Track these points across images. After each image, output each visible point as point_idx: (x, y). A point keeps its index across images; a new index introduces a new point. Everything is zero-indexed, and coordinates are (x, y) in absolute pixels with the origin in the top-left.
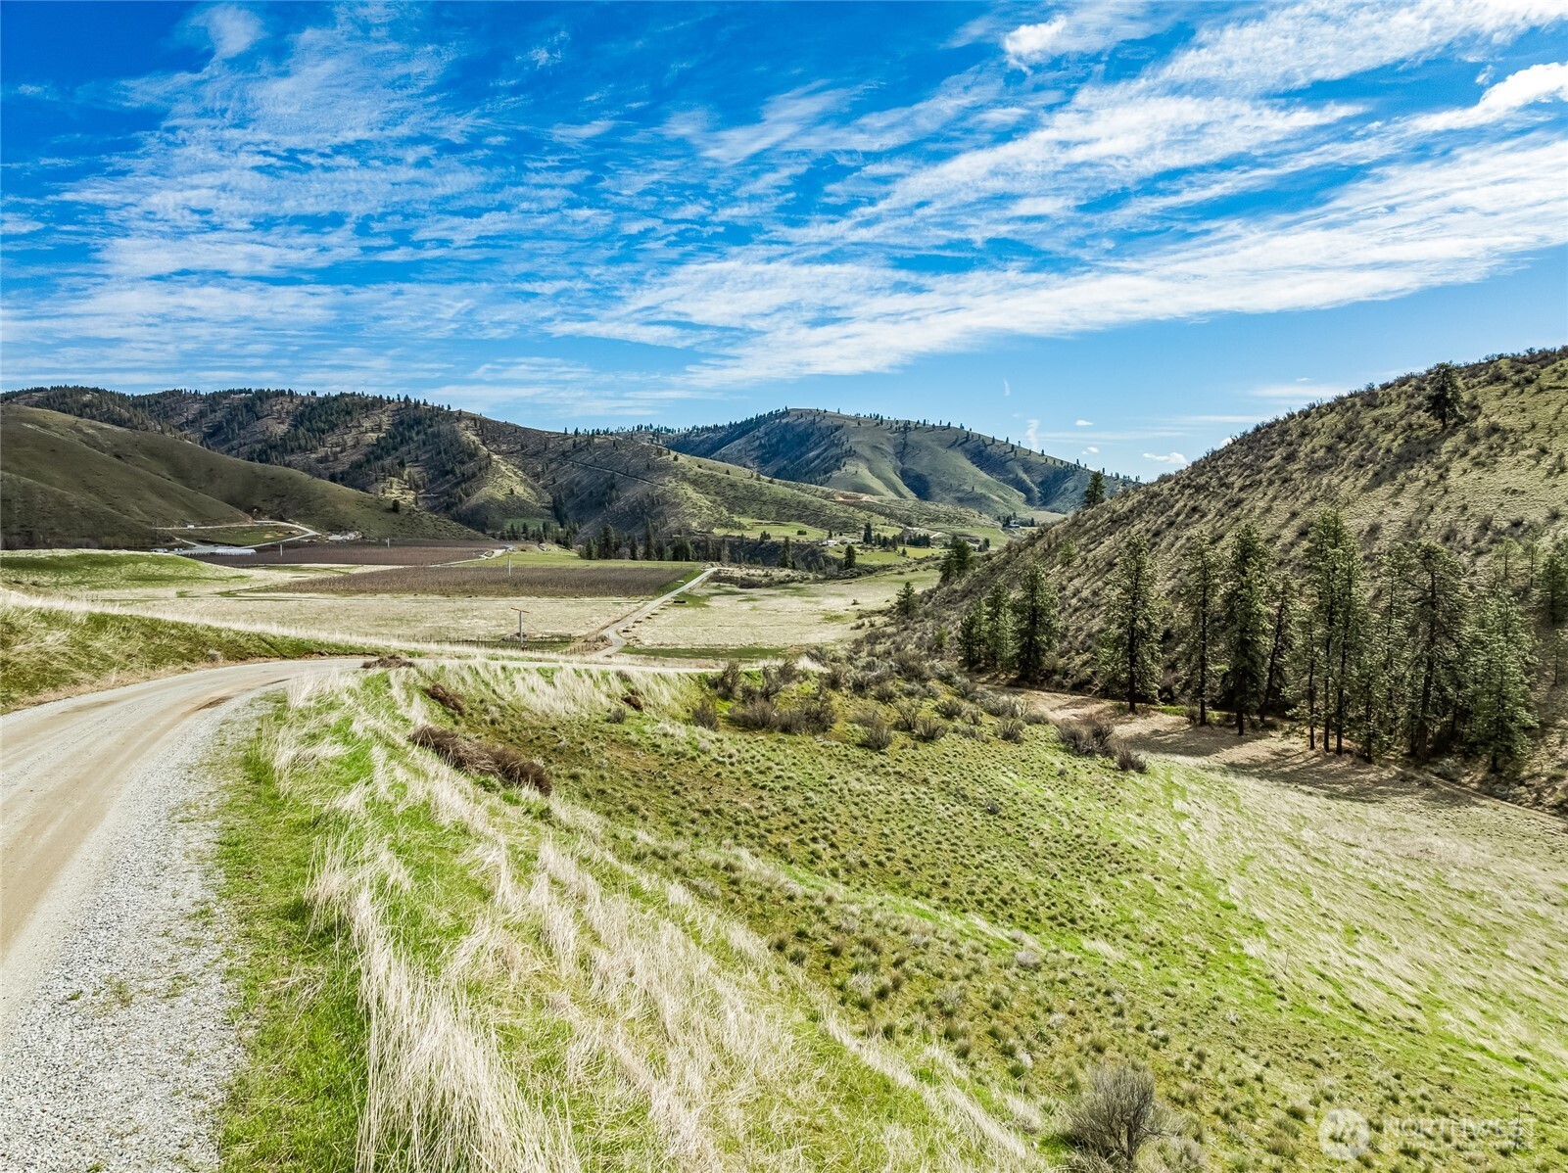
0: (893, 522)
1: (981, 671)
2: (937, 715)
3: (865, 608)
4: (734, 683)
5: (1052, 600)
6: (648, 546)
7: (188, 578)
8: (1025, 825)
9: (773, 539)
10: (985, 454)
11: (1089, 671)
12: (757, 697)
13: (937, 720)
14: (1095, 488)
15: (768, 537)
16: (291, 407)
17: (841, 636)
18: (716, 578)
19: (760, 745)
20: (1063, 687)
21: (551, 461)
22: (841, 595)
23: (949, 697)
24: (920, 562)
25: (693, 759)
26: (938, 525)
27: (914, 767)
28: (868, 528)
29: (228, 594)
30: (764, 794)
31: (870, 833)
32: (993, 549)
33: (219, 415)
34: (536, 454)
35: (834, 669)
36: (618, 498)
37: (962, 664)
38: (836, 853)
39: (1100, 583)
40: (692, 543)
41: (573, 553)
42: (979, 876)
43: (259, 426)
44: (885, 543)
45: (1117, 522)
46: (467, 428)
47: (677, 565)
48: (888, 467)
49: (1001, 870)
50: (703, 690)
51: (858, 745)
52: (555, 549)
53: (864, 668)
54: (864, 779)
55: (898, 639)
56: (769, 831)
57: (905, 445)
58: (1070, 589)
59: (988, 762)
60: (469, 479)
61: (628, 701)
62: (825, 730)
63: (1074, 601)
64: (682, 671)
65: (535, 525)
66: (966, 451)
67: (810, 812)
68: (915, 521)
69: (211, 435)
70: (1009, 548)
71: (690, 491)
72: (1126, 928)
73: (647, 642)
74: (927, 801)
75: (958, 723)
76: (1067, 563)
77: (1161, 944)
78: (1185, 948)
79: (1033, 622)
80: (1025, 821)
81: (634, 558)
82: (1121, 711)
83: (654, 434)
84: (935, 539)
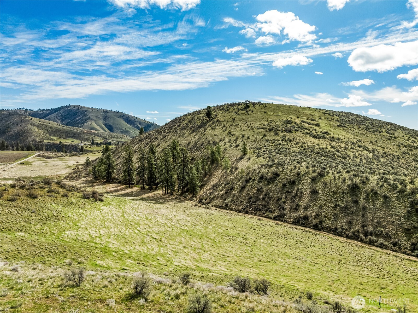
0: (101, 138)
1: (97, 180)
3: (79, 164)
10: (129, 120)
11: (123, 178)
14: (142, 131)
15: (62, 143)
17: (67, 172)
18: (39, 156)
20: (116, 182)
22: (74, 160)
26: (114, 139)
28: (93, 140)
36: (11, 131)
40: (35, 145)
44: (97, 144)
47: (27, 152)
48: (101, 123)
57: (106, 117)
66: (123, 119)
68: (108, 138)
71: (36, 129)
79: (109, 167)
80: (42, 213)
82: (126, 188)
83: (25, 111)
84: (113, 143)
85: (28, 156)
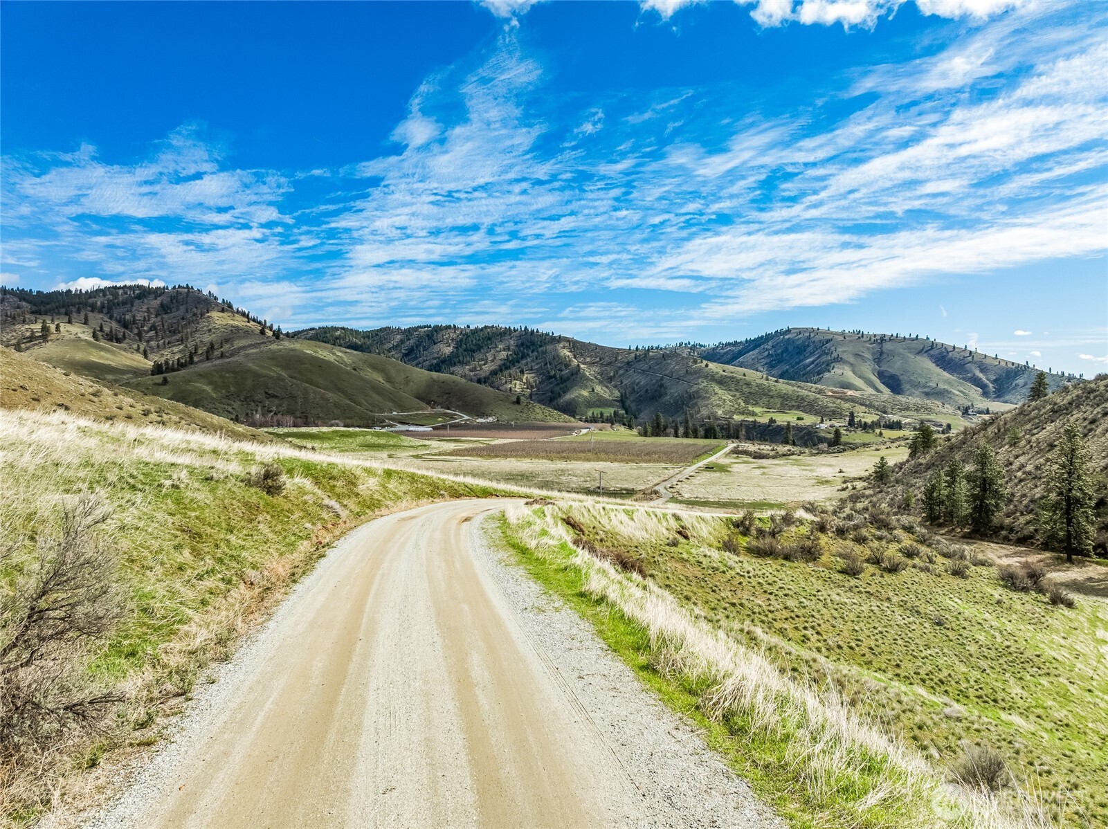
0: (872, 410)
1: (940, 525)
2: (900, 554)
3: (848, 475)
4: (750, 525)
5: (999, 472)
6: (686, 428)
7: (394, 446)
8: (965, 635)
9: (778, 423)
10: (946, 359)
11: (1032, 528)
12: (767, 535)
13: (899, 557)
14: (1039, 384)
15: (775, 421)
16: (454, 336)
17: (829, 496)
18: (736, 452)
19: (769, 567)
20: (1009, 540)
21: (620, 368)
22: (830, 466)
23: (910, 542)
24: (893, 441)
25: (724, 572)
26: (908, 413)
27: (880, 589)
28: (852, 414)
29: (417, 457)
30: (772, 597)
31: (846, 629)
32: (954, 432)
33: (412, 341)
34: (609, 364)
35: (822, 519)
36: (666, 394)
37: (926, 519)
38: (820, 637)
39: (1041, 460)
40: (718, 426)
41: (635, 431)
42: (924, 664)
43: (435, 348)
44: (865, 427)
45: (1057, 412)
46: (564, 347)
47: (707, 441)
48: (868, 370)
49: (942, 662)
50: (729, 528)
51: (839, 572)
52: (622, 429)
53: (844, 519)
54: (842, 594)
55: (874, 499)
56: (775, 620)
57: (882, 353)
58: (1017, 464)
59: (938, 590)
60: (565, 381)
61: (680, 533)
62: (815, 560)
63: (1019, 474)
64: (715, 515)
65: (609, 412)
66: (931, 357)
67: (803, 611)
68: (889, 410)
69: (406, 355)
70: (965, 432)
71: (717, 389)
72: (1039, 711)
73: (686, 496)
74: (889, 612)
75: (917, 561)
76: (1014, 443)
77: (1067, 725)
78: (1088, 731)
79: (984, 490)
80: (965, 633)
81: (676, 436)
82: (1058, 563)
83: (691, 349)
84: (906, 424)
85: (713, 450)
